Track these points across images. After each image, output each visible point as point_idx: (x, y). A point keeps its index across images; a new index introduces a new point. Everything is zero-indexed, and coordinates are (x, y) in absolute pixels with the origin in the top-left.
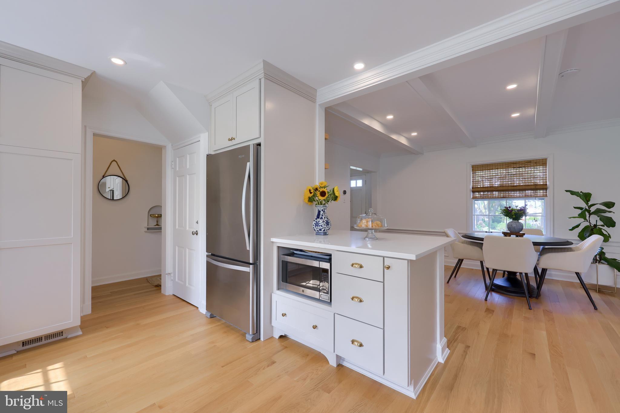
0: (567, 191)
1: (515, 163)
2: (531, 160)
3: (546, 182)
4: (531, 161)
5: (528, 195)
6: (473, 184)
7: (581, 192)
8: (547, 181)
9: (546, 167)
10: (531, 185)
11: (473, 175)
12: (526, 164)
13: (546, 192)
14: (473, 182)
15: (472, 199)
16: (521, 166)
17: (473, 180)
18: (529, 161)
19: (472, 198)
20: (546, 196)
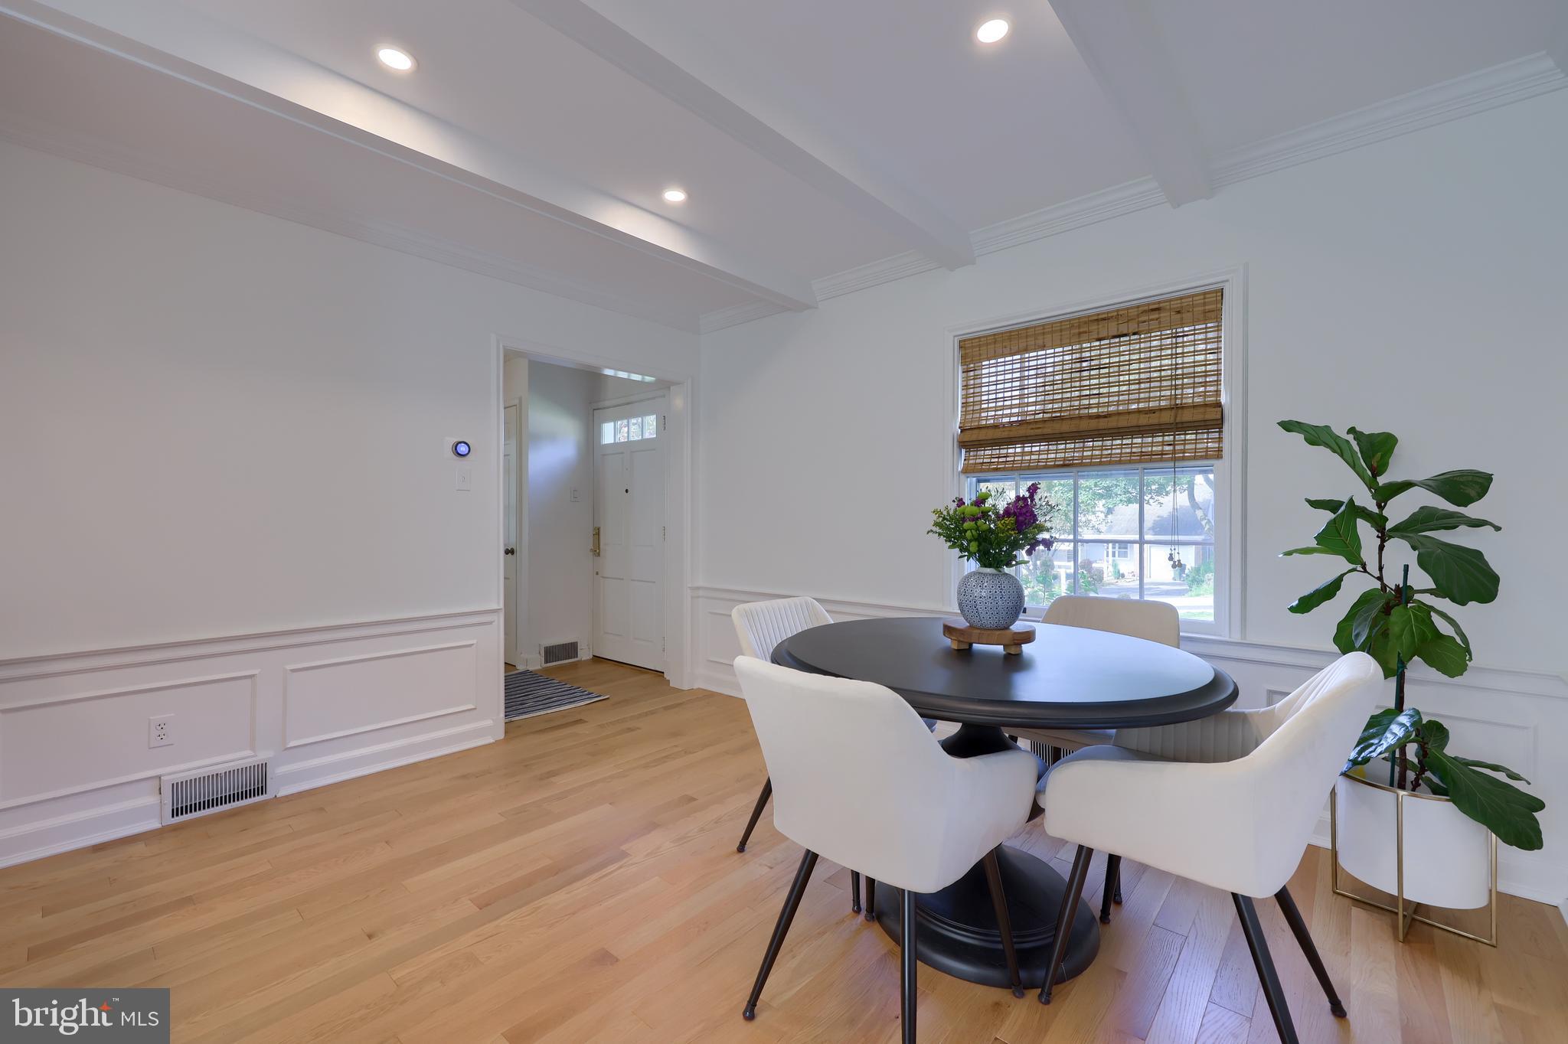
0: (1288, 426)
1: (1104, 319)
2: (1159, 303)
3: (1218, 392)
4: (1161, 305)
5: (1152, 454)
6: (965, 413)
7: (1352, 430)
8: (1222, 388)
9: (1218, 329)
10: (1161, 409)
11: (967, 379)
12: (1142, 319)
13: (1220, 439)
14: (965, 404)
15: (963, 477)
16: (1123, 329)
17: (966, 396)
18: (1154, 304)
19: (962, 472)
20: (1218, 454)
